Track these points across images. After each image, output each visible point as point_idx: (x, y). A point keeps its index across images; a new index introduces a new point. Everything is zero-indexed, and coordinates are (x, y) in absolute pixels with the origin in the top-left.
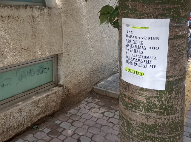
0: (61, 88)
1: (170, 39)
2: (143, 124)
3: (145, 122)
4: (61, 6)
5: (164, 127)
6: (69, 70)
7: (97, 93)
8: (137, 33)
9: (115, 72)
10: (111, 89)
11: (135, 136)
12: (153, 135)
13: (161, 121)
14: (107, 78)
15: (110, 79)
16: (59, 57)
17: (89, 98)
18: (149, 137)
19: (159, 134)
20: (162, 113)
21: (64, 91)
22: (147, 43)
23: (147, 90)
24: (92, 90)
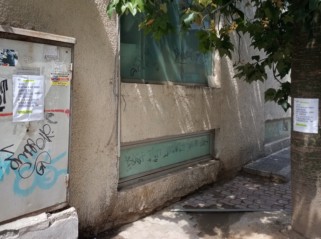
0: (218, 161)
1: (319, 108)
2: (307, 153)
3: (308, 151)
4: (220, 87)
5: (318, 153)
6: (224, 145)
7: (247, 173)
8: (302, 105)
9: (261, 155)
10: (261, 169)
11: (302, 161)
12: (312, 158)
13: (316, 150)
14: (254, 160)
15: (258, 161)
16: (216, 132)
17: (240, 176)
18: (310, 160)
19: (316, 157)
20: (317, 146)
21: (220, 164)
22: (308, 110)
23: (308, 134)
24: (241, 170)
